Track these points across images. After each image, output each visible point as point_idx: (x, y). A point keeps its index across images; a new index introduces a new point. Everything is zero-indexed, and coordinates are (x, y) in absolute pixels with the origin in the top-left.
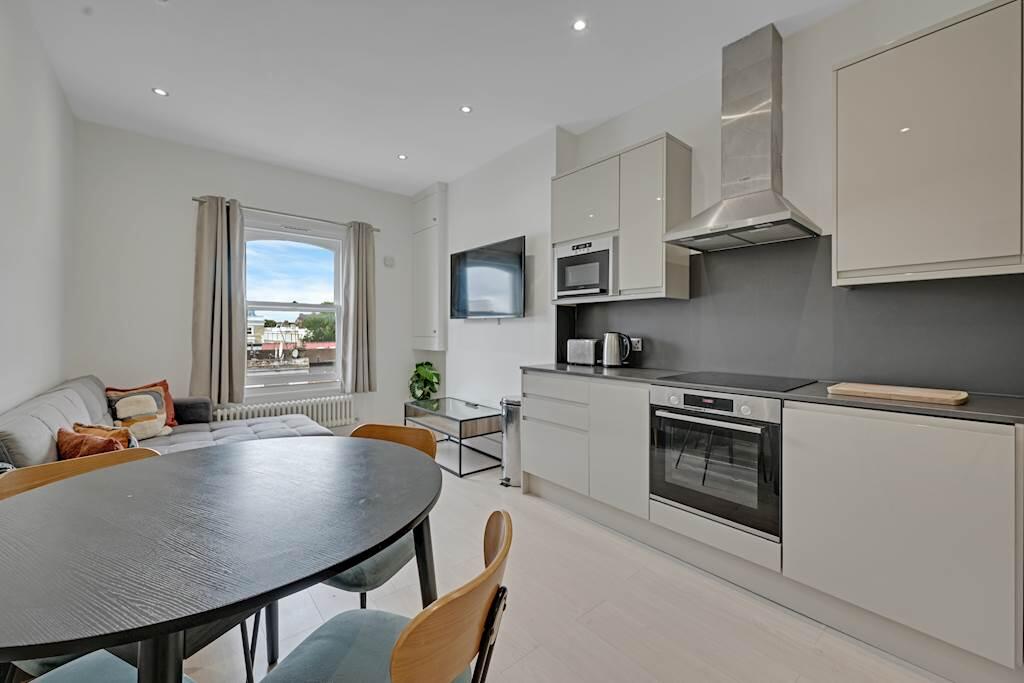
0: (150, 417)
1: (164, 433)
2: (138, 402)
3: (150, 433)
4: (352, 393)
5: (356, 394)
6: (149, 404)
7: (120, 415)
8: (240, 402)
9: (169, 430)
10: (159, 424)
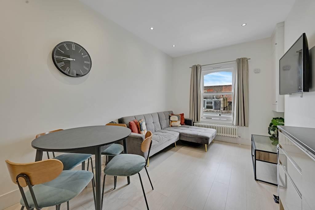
0: (176, 121)
1: (179, 126)
2: (174, 118)
3: (176, 125)
4: (236, 126)
5: (238, 126)
6: (176, 118)
7: (171, 120)
8: (199, 122)
9: (180, 125)
10: (178, 123)
